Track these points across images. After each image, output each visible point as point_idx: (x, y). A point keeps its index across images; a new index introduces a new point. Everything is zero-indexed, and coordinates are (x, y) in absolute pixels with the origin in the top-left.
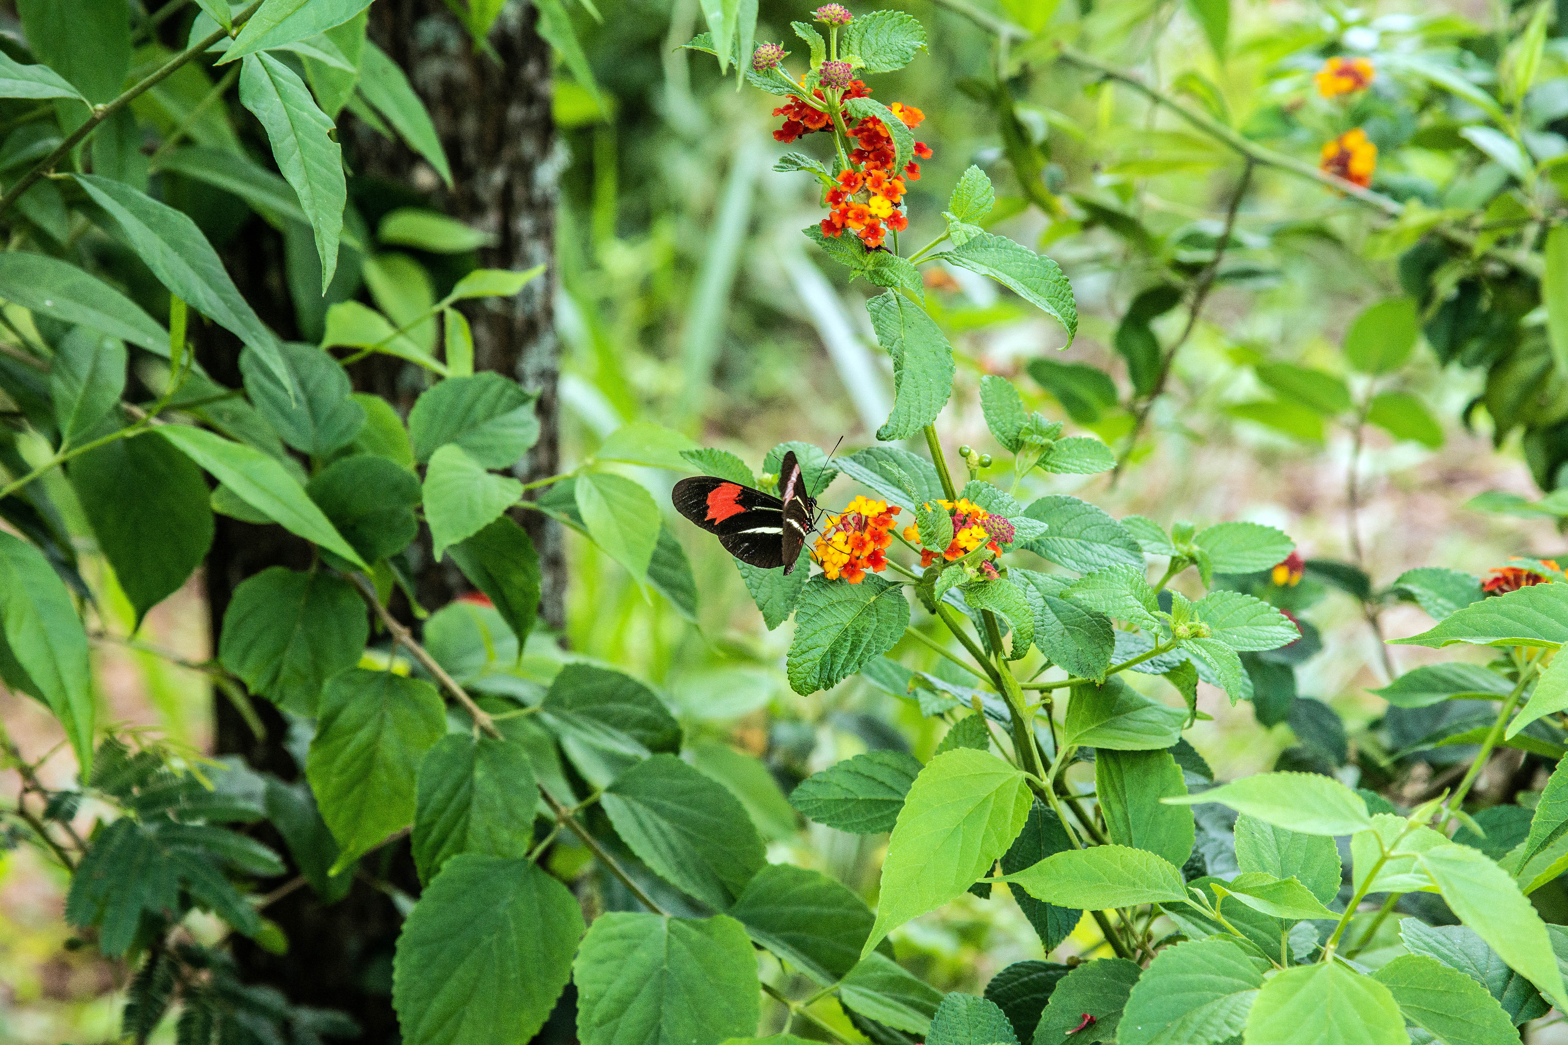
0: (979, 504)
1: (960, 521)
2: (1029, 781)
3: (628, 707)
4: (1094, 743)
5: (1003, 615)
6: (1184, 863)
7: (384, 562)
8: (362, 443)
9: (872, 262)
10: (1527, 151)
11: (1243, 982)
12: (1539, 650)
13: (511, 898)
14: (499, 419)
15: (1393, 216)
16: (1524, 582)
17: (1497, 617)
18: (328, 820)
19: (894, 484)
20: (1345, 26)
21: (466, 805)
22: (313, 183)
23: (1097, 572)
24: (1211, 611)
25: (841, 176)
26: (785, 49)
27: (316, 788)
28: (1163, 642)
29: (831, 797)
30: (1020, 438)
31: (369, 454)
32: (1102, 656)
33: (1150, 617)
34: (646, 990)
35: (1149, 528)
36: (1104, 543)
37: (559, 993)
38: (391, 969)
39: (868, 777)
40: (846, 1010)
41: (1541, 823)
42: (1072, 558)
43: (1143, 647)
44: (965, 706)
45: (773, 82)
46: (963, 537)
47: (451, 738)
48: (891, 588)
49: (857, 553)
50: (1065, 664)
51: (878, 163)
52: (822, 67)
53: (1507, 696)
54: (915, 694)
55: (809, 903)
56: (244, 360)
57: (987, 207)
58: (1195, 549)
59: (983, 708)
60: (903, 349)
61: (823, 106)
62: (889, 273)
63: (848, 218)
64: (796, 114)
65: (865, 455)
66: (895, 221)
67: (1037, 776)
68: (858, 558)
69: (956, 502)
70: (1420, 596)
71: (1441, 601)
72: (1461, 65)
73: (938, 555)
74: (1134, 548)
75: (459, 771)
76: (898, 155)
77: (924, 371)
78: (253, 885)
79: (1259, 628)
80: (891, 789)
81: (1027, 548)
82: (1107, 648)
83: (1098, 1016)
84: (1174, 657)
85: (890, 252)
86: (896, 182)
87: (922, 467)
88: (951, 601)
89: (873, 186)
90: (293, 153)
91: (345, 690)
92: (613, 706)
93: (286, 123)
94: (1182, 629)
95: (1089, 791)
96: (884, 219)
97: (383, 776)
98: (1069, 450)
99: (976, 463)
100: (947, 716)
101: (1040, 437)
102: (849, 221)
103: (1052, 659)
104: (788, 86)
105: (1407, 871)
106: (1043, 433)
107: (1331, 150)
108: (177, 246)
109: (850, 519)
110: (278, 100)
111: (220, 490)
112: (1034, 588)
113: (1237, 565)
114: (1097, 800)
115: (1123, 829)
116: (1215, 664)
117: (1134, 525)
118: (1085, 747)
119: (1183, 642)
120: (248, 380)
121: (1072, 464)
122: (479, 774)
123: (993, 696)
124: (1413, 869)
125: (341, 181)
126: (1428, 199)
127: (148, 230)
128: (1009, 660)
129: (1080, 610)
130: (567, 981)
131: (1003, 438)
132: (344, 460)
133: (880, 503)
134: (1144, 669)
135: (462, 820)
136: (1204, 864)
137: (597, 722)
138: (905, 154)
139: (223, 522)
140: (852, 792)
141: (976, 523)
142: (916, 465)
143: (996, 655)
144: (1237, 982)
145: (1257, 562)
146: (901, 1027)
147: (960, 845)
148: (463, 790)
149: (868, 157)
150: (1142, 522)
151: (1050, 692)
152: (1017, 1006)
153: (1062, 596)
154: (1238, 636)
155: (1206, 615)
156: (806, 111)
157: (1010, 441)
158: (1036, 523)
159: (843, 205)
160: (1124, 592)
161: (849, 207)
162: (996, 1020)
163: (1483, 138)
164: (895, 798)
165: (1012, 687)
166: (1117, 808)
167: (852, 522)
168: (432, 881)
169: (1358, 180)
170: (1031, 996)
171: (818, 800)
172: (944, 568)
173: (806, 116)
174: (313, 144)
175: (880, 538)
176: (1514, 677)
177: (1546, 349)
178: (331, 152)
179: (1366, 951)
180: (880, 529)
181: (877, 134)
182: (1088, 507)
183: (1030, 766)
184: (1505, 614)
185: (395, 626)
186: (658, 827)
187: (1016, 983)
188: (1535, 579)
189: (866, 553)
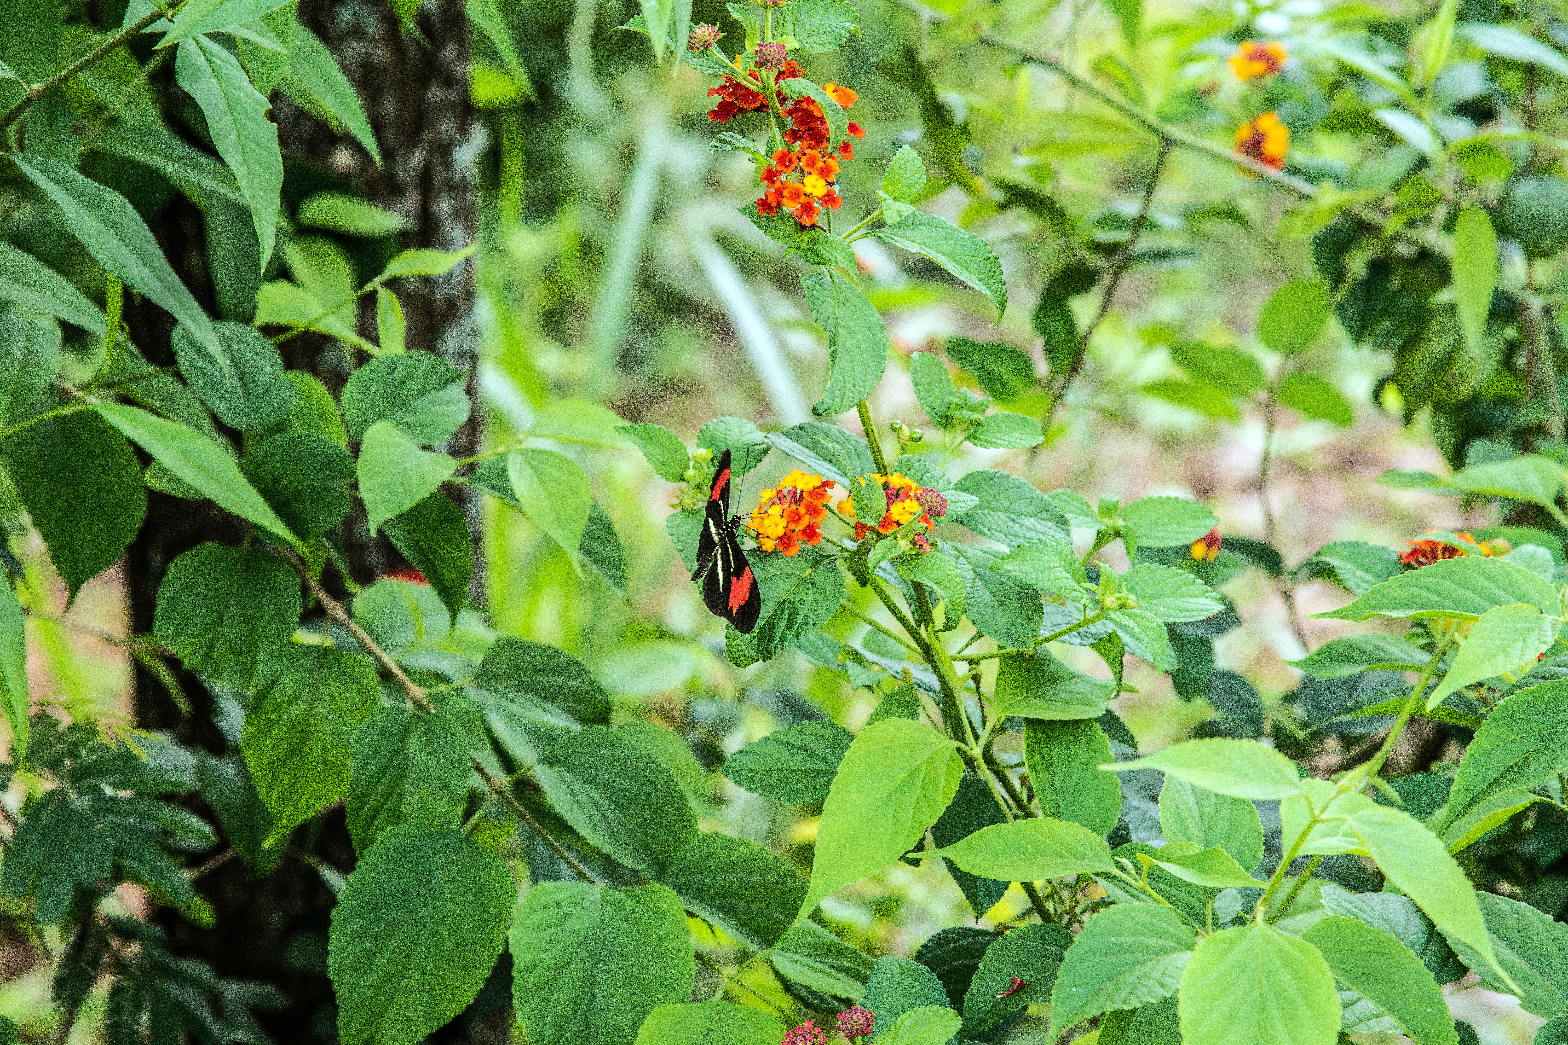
0: (911, 477)
1: (894, 495)
2: (959, 750)
3: (560, 680)
4: (1022, 712)
5: (935, 587)
6: (1110, 831)
7: (317, 537)
8: (294, 421)
9: (806, 239)
10: (1437, 133)
11: (1174, 944)
12: (1455, 622)
13: (445, 869)
14: (429, 397)
15: (1306, 197)
16: (1440, 555)
17: (1416, 590)
18: (262, 792)
19: (826, 460)
20: (1256, 10)
21: (400, 777)
22: (250, 162)
23: (1027, 545)
24: (1137, 583)
25: (776, 155)
26: (721, 30)
27: (250, 761)
28: (1090, 614)
29: (764, 767)
30: (950, 413)
31: (302, 430)
32: (1031, 627)
33: (1078, 588)
34: (581, 956)
35: (1075, 503)
36: (1032, 516)
37: (494, 962)
38: (327, 939)
39: (801, 747)
40: (778, 975)
41: (1460, 791)
42: (1000, 532)
43: (1070, 619)
44: (895, 677)
45: (708, 63)
46: (896, 511)
47: (384, 711)
48: (826, 561)
49: (792, 526)
50: (995, 634)
51: (813, 142)
52: (757, 48)
53: (1423, 666)
54: (845, 667)
55: (740, 870)
56: (176, 337)
57: (918, 186)
58: (1120, 523)
59: (913, 680)
60: (837, 325)
61: (758, 86)
62: (823, 251)
63: (783, 197)
64: (731, 95)
65: (797, 431)
66: (829, 199)
67: (966, 744)
68: (793, 531)
69: (889, 476)
70: (1339, 568)
71: (1359, 573)
72: (1372, 49)
73: (871, 528)
74: (1061, 521)
75: (392, 744)
76: (831, 135)
77: (859, 347)
78: (182, 859)
79: (1184, 599)
80: (823, 759)
81: (957, 522)
82: (1036, 620)
83: (1028, 980)
84: (1102, 628)
85: (824, 231)
86: (830, 161)
87: (853, 442)
88: (882, 574)
89: (808, 165)
90: (230, 133)
91: (279, 664)
92: (545, 680)
93: (222, 105)
94: (1110, 601)
95: (1016, 760)
96: (819, 198)
97: (317, 749)
98: (997, 425)
99: (908, 438)
100: (875, 688)
101: (969, 413)
102: (784, 200)
103: (982, 630)
104: (723, 67)
105: (1335, 835)
106: (972, 409)
107: (1245, 133)
108: (113, 225)
109: (785, 492)
110: (214, 80)
111: (154, 466)
112: (965, 561)
113: (1161, 539)
114: (1026, 770)
115: (1051, 797)
116: (1142, 635)
117: (1060, 499)
118: (1013, 718)
119: (1111, 613)
120: (181, 357)
121: (1001, 439)
122: (412, 746)
123: (921, 667)
124: (1340, 833)
125: (278, 160)
126: (1342, 181)
127: (83, 209)
128: (941, 631)
129: (1009, 582)
130: (501, 950)
131: (933, 413)
132: (278, 436)
133: (816, 477)
134: (1072, 641)
135: (396, 792)
136: (1129, 831)
137: (527, 695)
138: (839, 134)
139: (156, 498)
140: (784, 762)
141: (908, 496)
142: (848, 441)
143: (927, 627)
144: (1168, 944)
145: (1179, 536)
146: (831, 991)
147: (892, 813)
148: (396, 764)
149: (802, 137)
150: (1068, 496)
151: (978, 663)
152: (947, 971)
153: (992, 568)
154: (1164, 607)
155: (1133, 587)
156: (741, 92)
157: (939, 416)
158: (966, 496)
159: (778, 184)
160: (1053, 564)
161: (784, 186)
162: (928, 983)
163: (1394, 120)
164: (827, 768)
165: (943, 658)
166: (1045, 776)
167: (787, 495)
168: (367, 853)
169: (1272, 161)
170: (960, 962)
171: (750, 770)
172: (878, 541)
173: (740, 96)
174: (249, 124)
175: (815, 512)
176: (1429, 648)
177: (1456, 328)
178: (267, 132)
179: (1288, 916)
180: (815, 502)
181: (811, 113)
182: (1016, 482)
183: (959, 735)
184: (1423, 587)
185: (328, 601)
186: (590, 797)
187: (945, 949)
188: (1451, 552)
189: (802, 526)
